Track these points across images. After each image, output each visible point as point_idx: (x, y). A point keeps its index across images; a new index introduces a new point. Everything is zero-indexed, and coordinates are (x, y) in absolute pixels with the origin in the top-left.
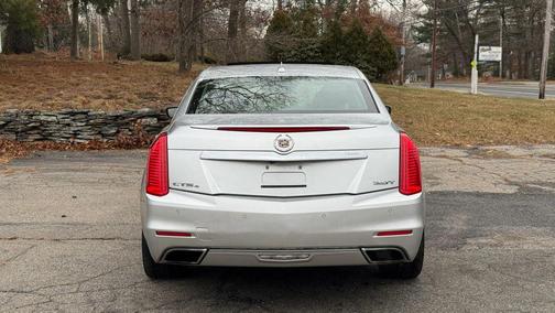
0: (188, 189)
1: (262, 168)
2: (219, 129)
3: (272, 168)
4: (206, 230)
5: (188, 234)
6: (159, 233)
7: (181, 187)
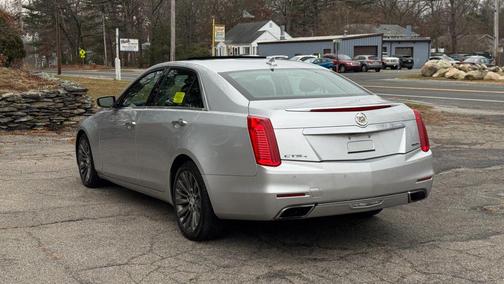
0: (298, 159)
1: (346, 140)
2: (312, 111)
3: (353, 139)
4: (317, 189)
5: (303, 194)
6: (279, 195)
7: (291, 158)
